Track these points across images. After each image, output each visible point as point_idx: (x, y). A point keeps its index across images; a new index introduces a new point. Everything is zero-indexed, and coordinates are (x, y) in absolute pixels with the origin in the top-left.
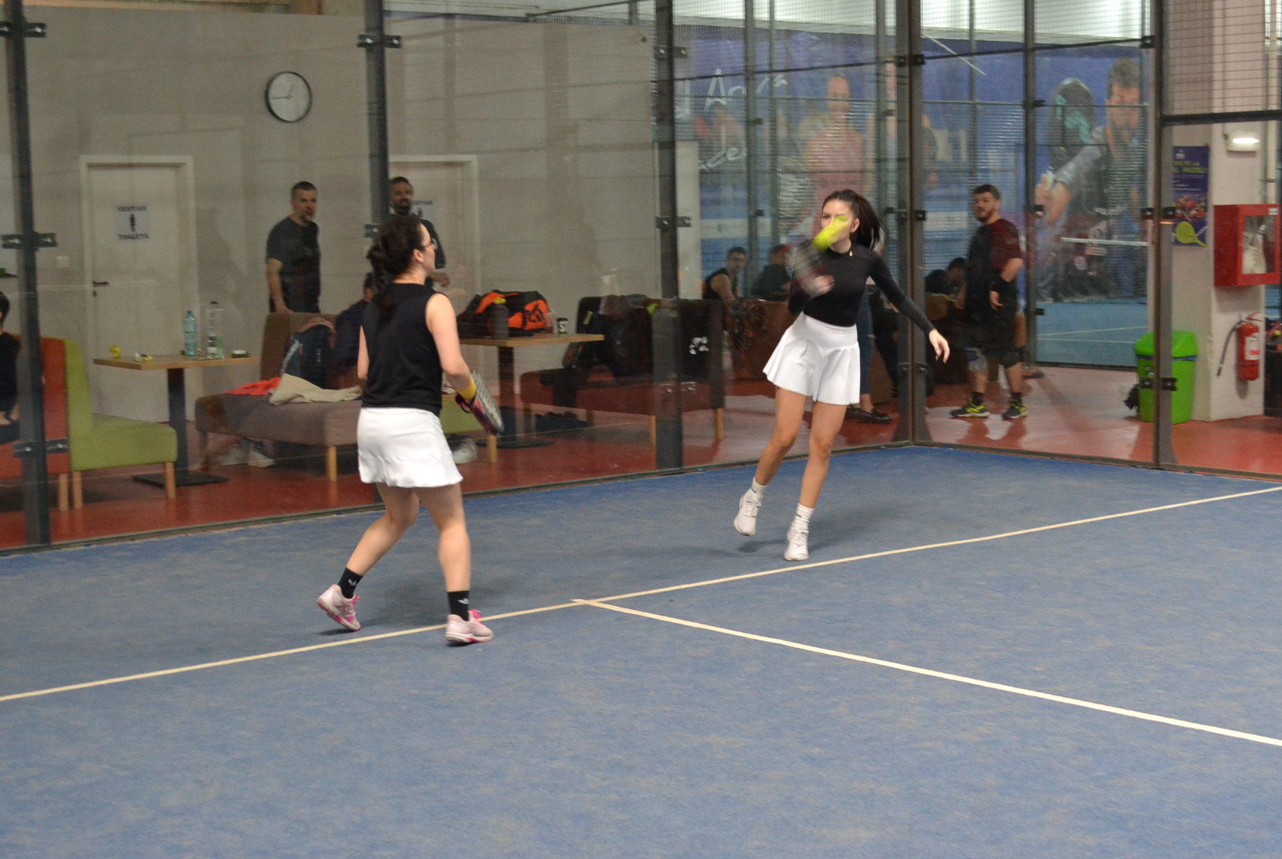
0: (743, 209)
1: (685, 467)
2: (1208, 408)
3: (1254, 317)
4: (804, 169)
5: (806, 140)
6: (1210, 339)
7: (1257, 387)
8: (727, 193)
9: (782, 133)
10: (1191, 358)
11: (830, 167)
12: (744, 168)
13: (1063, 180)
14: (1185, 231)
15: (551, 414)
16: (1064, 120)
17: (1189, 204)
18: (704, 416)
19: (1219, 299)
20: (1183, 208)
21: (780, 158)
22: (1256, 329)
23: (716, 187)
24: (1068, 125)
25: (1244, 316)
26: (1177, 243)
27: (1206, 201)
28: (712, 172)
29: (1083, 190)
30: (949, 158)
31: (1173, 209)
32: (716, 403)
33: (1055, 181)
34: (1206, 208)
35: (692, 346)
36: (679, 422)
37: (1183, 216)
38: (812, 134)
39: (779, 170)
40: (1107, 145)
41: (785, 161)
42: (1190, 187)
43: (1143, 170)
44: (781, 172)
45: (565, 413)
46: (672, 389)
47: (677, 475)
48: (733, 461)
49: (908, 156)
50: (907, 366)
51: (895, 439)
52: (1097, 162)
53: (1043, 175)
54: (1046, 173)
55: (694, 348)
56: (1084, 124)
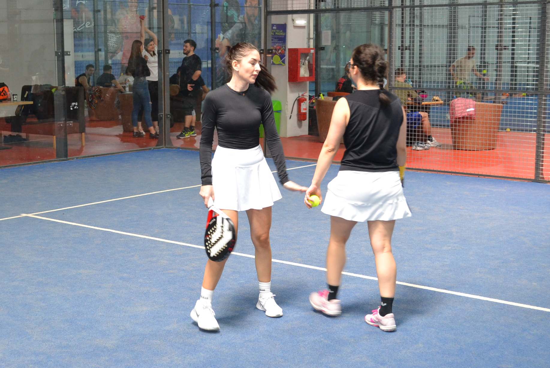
0: (92, 48)
1: (68, 158)
2: (286, 133)
3: (304, 95)
4: (118, 32)
5: (119, 19)
6: (287, 103)
7: (306, 123)
8: (86, 41)
9: (109, 16)
10: (279, 112)
11: (129, 31)
12: (93, 31)
13: (227, 37)
14: (277, 59)
15: (10, 135)
16: (227, 12)
17: (278, 48)
18: (76, 136)
19: (290, 87)
20: (276, 50)
21: (108, 27)
22: (306, 100)
23: (81, 39)
24: (229, 14)
25: (301, 94)
26: (273, 64)
27: (285, 47)
28: (79, 32)
29: (235, 41)
30: (179, 28)
31: (272, 50)
32: (82, 130)
33: (224, 38)
34: (285, 50)
35: (71, 106)
36: (66, 139)
37: (276, 53)
38: (122, 16)
39: (108, 32)
40: (245, 23)
41: (110, 28)
42: (279, 41)
43: (260, 34)
44: (109, 33)
45: (17, 135)
46: (63, 124)
47: (65, 161)
48: (89, 155)
49: (162, 26)
50: (162, 115)
51: (157, 145)
52: (241, 30)
53: (219, 35)
54: (220, 34)
55: (72, 107)
56: (236, 14)
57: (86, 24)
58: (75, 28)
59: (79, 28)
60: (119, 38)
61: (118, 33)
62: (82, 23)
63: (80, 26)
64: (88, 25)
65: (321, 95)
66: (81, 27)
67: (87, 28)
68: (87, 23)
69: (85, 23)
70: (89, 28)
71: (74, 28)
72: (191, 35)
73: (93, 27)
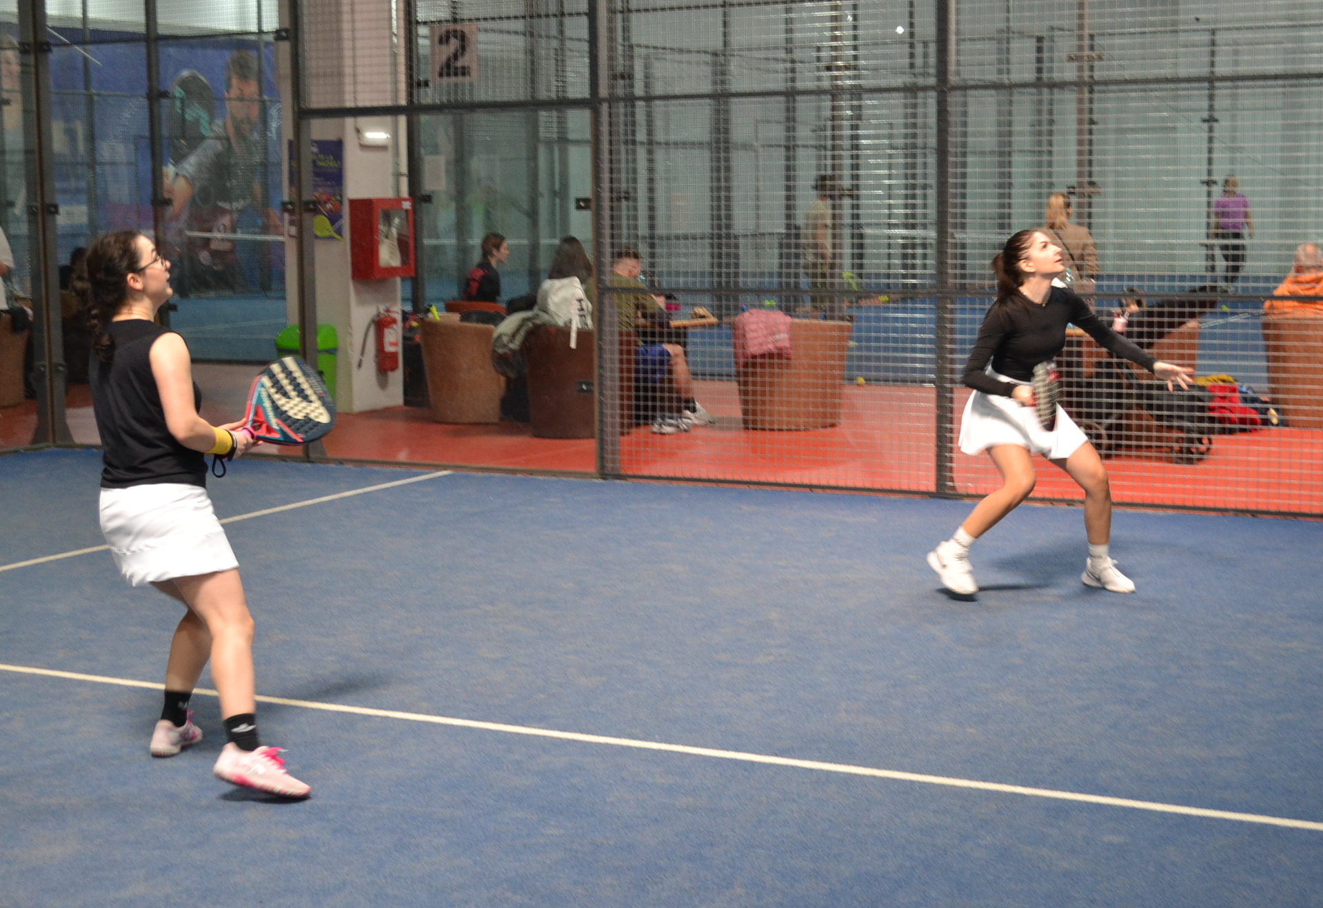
2: (350, 402)
3: (391, 309)
6: (350, 331)
7: (397, 377)
10: (332, 351)
13: (185, 174)
14: (321, 224)
16: (183, 113)
17: (324, 197)
19: (358, 292)
20: (319, 202)
22: (394, 321)
24: (188, 118)
25: (382, 308)
26: (317, 236)
27: (341, 195)
29: (206, 183)
30: (66, 151)
31: (314, 203)
33: (177, 175)
34: (341, 203)
37: (319, 210)
40: (228, 139)
42: (325, 181)
50: (44, 366)
51: (35, 441)
52: (218, 155)
53: (165, 169)
54: (166, 165)
56: (204, 116)
65: (434, 309)
72: (95, 170)
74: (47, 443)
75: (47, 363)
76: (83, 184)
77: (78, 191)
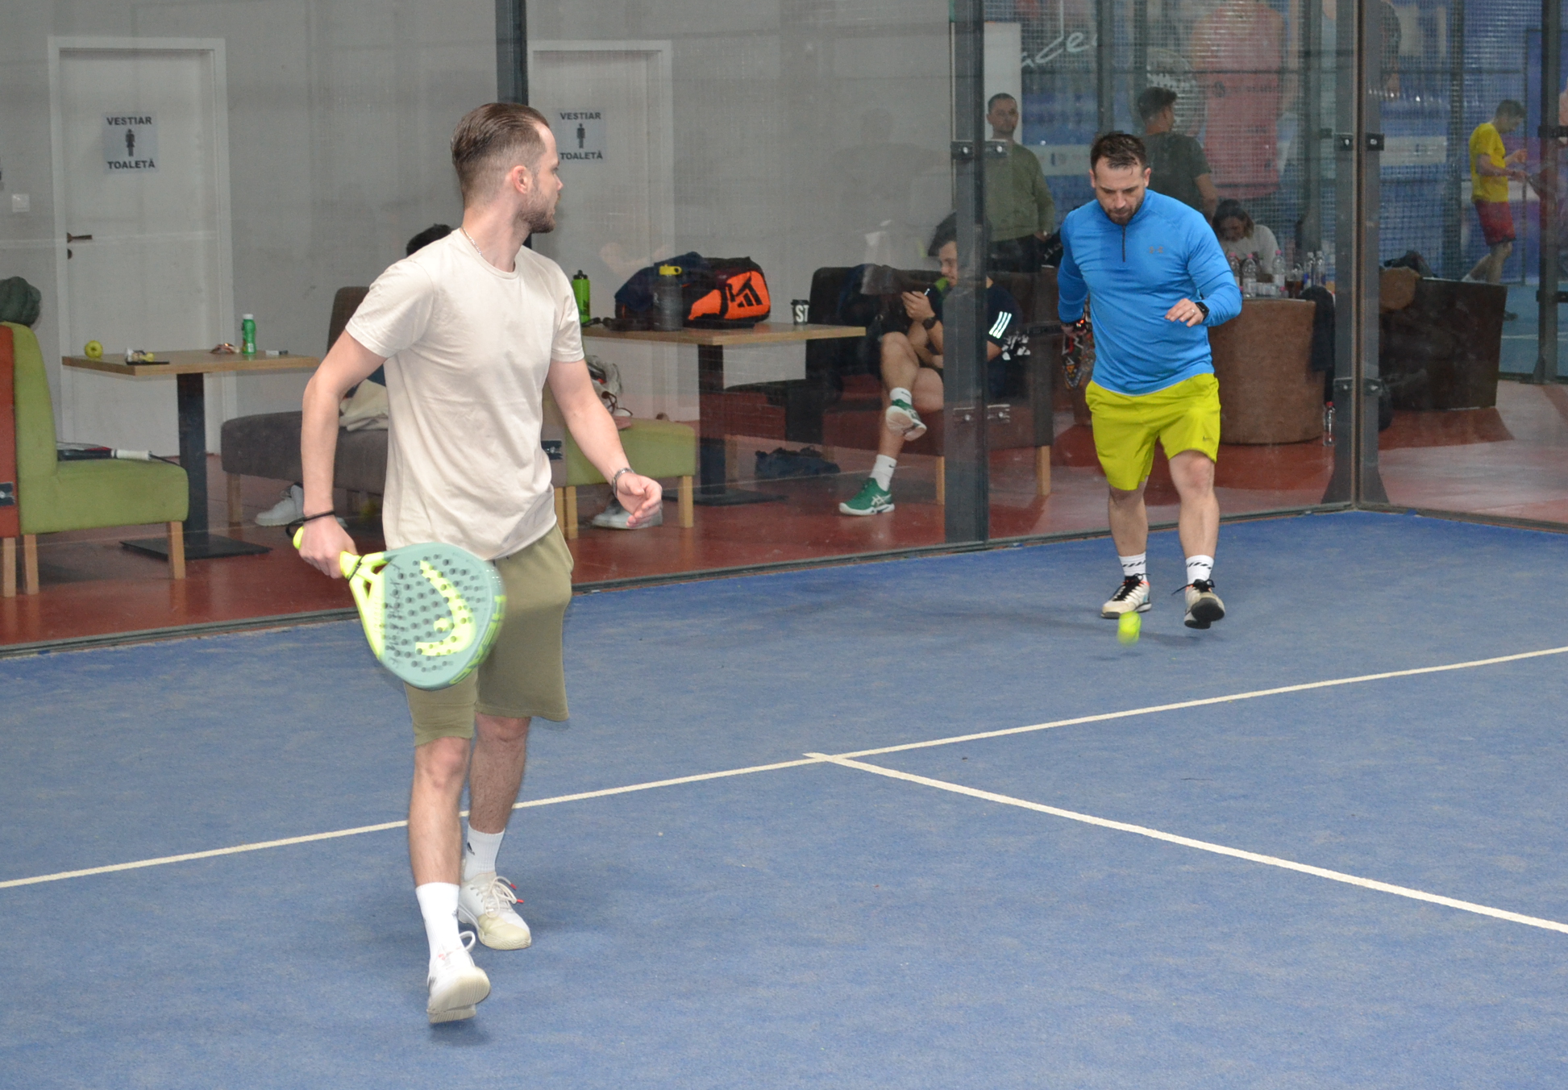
0: (1089, 129)
1: (991, 540)
4: (1187, 68)
5: (1192, 22)
8: (1065, 104)
11: (1228, 64)
12: (1093, 66)
15: (780, 451)
18: (1020, 457)
21: (1150, 50)
23: (1047, 95)
28: (1042, 70)
30: (1418, 51)
32: (1041, 437)
38: (1202, 11)
39: (1149, 68)
41: (1159, 55)
44: (1151, 72)
45: (803, 450)
46: (972, 415)
47: (978, 553)
48: (1071, 532)
49: (1355, 47)
50: (1349, 383)
51: (1327, 498)
55: (1009, 351)
57: (1070, 39)
58: (1029, 56)
59: (1042, 57)
60: (1191, 92)
61: (1186, 72)
62: (1056, 38)
63: (1046, 50)
64: (1078, 45)
66: (1052, 50)
67: (1073, 55)
68: (1073, 36)
69: (1066, 38)
70: (1078, 55)
71: (1025, 54)
72: (1462, 80)
73: (1093, 53)
74: (1348, 503)
75: (1353, 378)
76: (1443, 104)
77: (1434, 114)
